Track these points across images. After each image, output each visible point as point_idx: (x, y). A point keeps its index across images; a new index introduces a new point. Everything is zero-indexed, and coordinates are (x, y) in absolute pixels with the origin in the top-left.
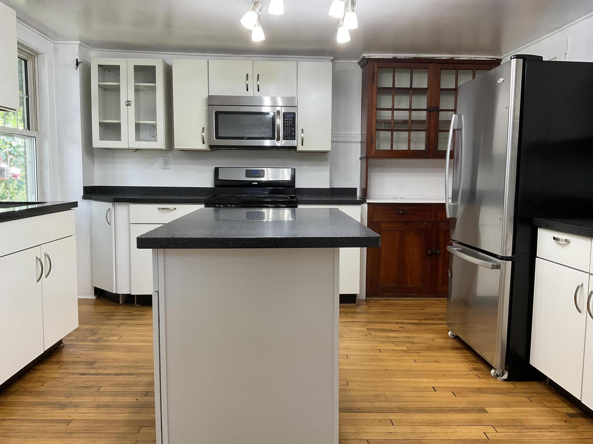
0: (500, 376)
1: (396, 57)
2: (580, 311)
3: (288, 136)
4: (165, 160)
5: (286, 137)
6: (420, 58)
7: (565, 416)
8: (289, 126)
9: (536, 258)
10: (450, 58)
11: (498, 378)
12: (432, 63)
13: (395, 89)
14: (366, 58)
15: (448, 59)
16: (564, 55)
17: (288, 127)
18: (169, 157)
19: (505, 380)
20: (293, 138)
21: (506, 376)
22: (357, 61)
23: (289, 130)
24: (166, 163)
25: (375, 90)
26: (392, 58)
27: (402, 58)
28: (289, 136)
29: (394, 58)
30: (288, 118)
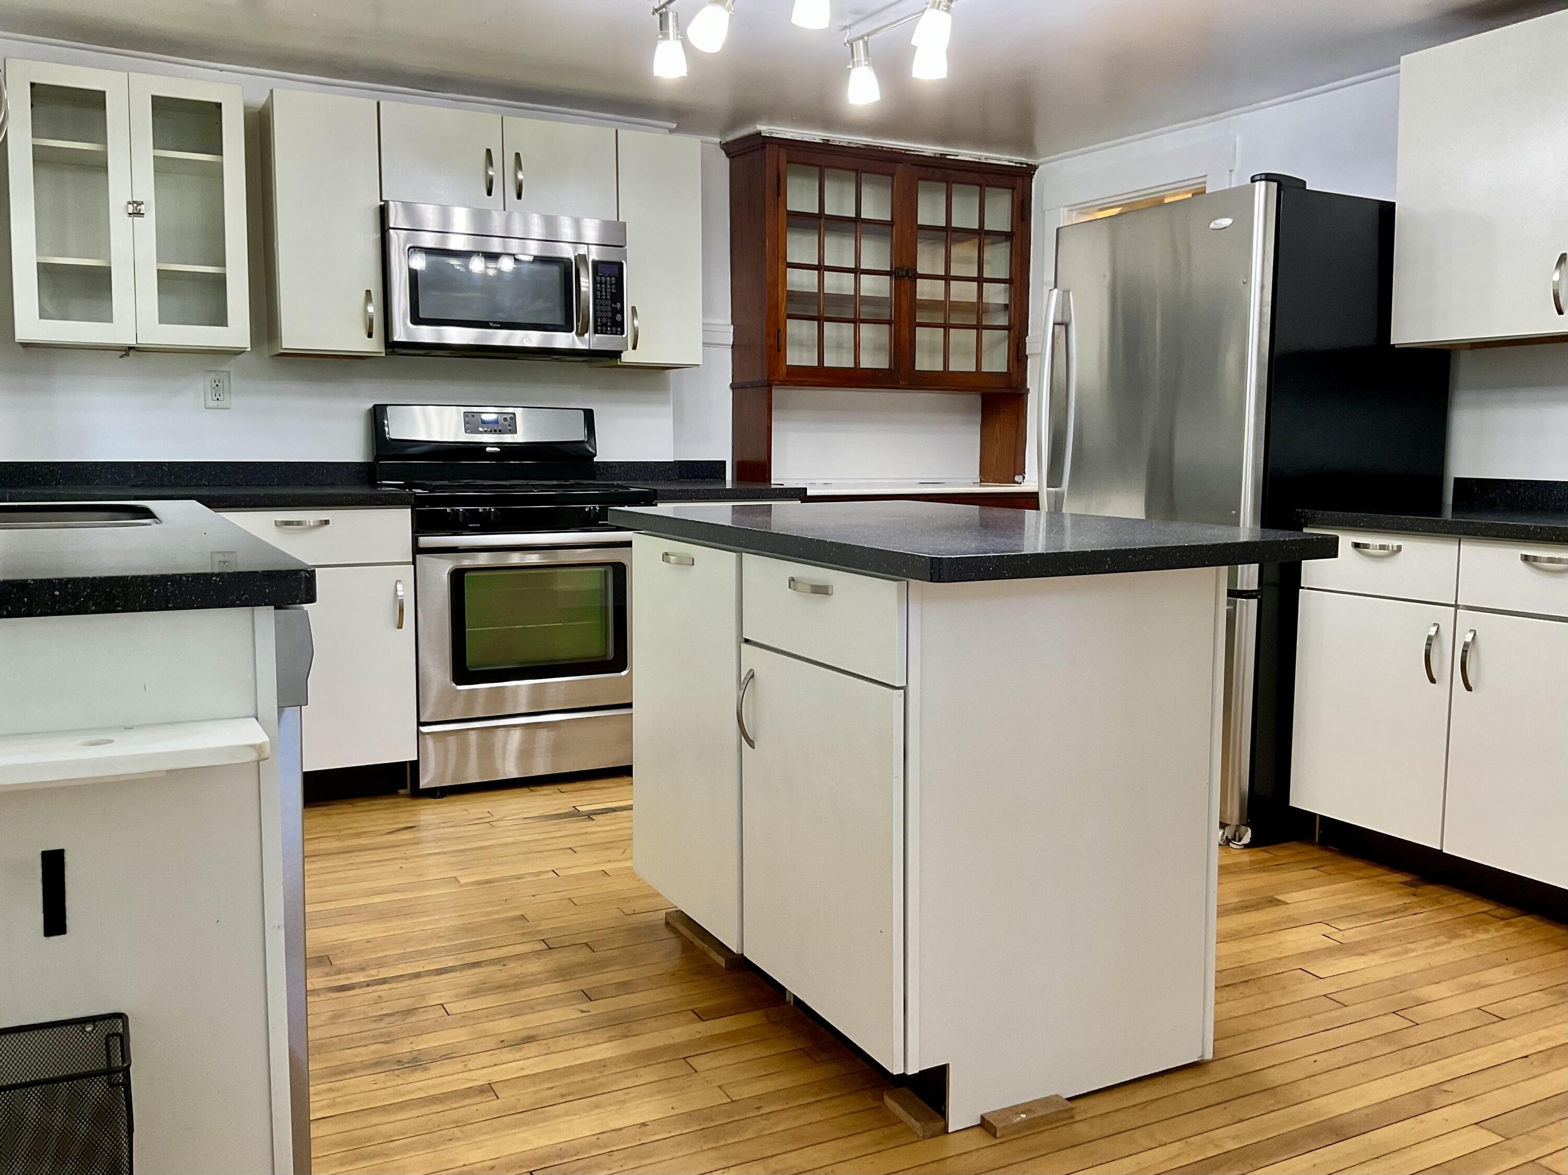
0: (1235, 840)
1: (828, 140)
2: (1433, 680)
3: (607, 323)
4: (218, 383)
5: (603, 325)
6: (880, 148)
7: (1401, 888)
8: (609, 297)
9: (1300, 590)
10: (939, 156)
11: (1231, 844)
12: (901, 163)
13: (825, 219)
14: (763, 134)
15: (936, 157)
16: (1228, 172)
17: (606, 299)
18: (229, 372)
19: (1246, 846)
20: (619, 329)
21: (1247, 839)
22: (718, 140)
23: (609, 309)
24: (218, 390)
25: (783, 218)
26: (822, 142)
27: (841, 144)
28: (609, 324)
29: (825, 142)
30: (606, 277)
